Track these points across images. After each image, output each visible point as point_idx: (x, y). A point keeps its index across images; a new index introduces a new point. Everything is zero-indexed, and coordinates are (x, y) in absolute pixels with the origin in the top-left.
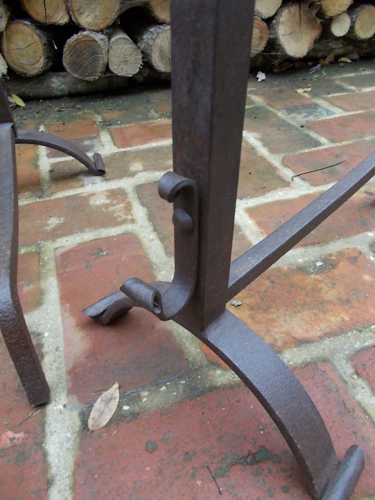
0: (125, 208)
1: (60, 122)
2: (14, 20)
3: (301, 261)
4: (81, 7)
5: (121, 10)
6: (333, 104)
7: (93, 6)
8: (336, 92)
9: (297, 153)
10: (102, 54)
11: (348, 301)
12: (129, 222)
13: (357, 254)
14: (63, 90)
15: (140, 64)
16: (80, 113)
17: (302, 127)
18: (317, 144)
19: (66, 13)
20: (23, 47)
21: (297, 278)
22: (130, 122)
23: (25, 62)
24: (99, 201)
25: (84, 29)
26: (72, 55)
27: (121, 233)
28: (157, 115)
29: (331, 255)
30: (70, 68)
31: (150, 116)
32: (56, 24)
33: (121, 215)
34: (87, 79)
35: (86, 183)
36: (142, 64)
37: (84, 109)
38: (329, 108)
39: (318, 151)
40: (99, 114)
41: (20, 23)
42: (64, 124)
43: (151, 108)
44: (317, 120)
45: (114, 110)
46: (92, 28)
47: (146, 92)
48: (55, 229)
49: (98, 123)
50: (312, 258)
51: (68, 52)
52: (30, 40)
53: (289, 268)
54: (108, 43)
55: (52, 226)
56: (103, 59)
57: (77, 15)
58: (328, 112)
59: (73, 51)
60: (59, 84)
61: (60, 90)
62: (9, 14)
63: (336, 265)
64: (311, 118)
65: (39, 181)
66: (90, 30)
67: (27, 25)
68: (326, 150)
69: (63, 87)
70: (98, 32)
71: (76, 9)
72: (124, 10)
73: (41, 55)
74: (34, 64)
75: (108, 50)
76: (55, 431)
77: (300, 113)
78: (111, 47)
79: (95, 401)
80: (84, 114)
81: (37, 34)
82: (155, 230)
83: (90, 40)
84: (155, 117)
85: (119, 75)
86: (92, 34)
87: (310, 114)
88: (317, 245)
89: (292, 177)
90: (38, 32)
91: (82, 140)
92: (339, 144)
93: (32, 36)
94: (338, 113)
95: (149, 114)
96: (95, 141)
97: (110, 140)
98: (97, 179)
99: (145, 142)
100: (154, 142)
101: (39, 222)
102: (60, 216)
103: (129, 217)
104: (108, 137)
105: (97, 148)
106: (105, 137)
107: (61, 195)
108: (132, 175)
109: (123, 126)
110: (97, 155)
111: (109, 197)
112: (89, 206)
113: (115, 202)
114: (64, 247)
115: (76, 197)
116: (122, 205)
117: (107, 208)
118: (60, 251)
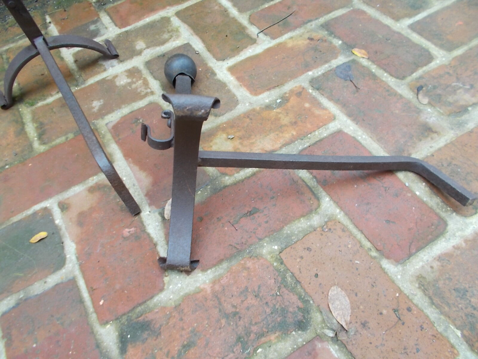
0: (144, 83)
1: (61, 9)
3: (267, 101)
9: (259, 10)
11: (295, 123)
12: (150, 94)
13: (301, 90)
21: (265, 114)
24: (123, 81)
27: (147, 104)
33: (143, 90)
35: (106, 67)
39: (275, 5)
42: (65, 11)
48: (100, 110)
49: (93, 4)
50: (274, 98)
53: (260, 108)
55: (97, 108)
63: (289, 100)
65: (70, 72)
68: (281, 3)
76: (149, 224)
79: (165, 206)
88: (277, 88)
89: (257, 34)
91: (87, 25)
96: (98, 24)
97: (110, 21)
98: (114, 62)
99: (139, 19)
100: (147, 17)
101: (86, 106)
102: (99, 99)
103: (149, 90)
104: (108, 18)
105: (102, 31)
106: (105, 19)
107: (92, 81)
108: (140, 53)
109: (116, 4)
110: (107, 42)
111: (128, 77)
112: (117, 86)
113: (134, 80)
114: (112, 122)
115: (104, 81)
116: (140, 82)
117: (130, 86)
118: (111, 125)
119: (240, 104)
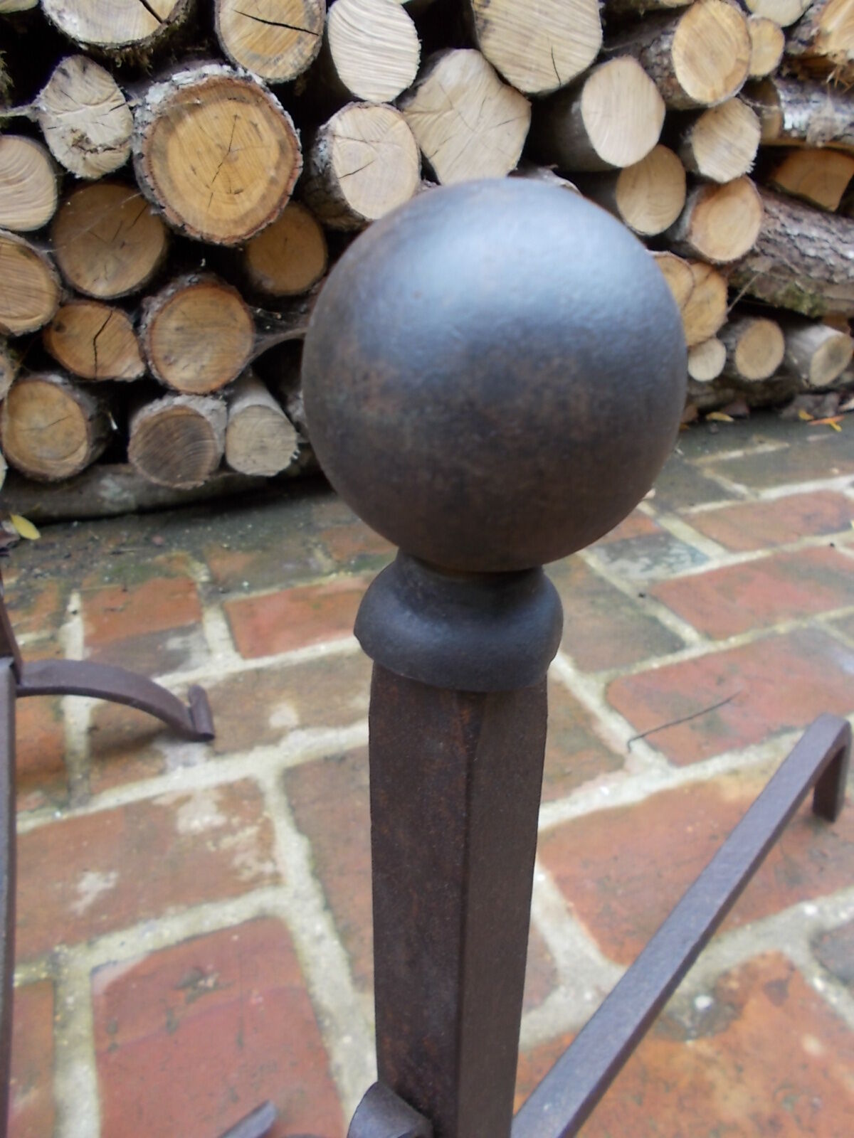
0: (260, 839)
1: (117, 586)
2: (28, 375)
4: (171, 352)
5: (254, 352)
6: (703, 533)
7: (197, 349)
8: (706, 499)
9: (635, 672)
10: (213, 439)
11: (775, 1124)
12: (267, 882)
13: (783, 973)
14: (126, 501)
15: (293, 451)
16: (161, 558)
17: (642, 596)
18: (676, 644)
19: (138, 358)
20: (43, 424)
22: (270, 584)
23: (45, 454)
24: (199, 819)
25: (177, 393)
26: (148, 442)
27: (250, 918)
28: (327, 564)
29: (726, 975)
30: (144, 466)
31: (314, 566)
32: (117, 380)
33: (250, 862)
34: (178, 485)
35: (170, 762)
36: (298, 451)
37: (171, 545)
38: (694, 544)
39: (680, 666)
40: (202, 559)
41: (41, 380)
42: (125, 590)
43: (316, 545)
44: (673, 576)
45: (234, 548)
46: (193, 390)
47: (304, 501)
48: (96, 909)
49: (199, 587)
51: (140, 436)
52: (59, 411)
54: (225, 414)
55: (88, 900)
56: (215, 448)
57: (163, 367)
58: (696, 557)
59: (151, 435)
60: (118, 490)
61: (120, 503)
62: (18, 366)
63: (742, 1005)
64: (660, 572)
65: (63, 757)
66: (189, 394)
67: (55, 385)
68: (695, 662)
69: (125, 495)
70: (205, 395)
71: (160, 355)
72: (260, 352)
73: (81, 440)
74: (65, 457)
75: (226, 430)
77: (634, 558)
78: (232, 423)
80: (170, 560)
81: (75, 400)
82: (328, 906)
83: (188, 415)
84: (326, 570)
85: (249, 473)
86: (192, 402)
87: (656, 561)
89: (629, 743)
90: (78, 396)
91: (163, 635)
92: (722, 645)
93: (65, 404)
94: (716, 558)
95: (311, 560)
96: (192, 637)
97: (226, 635)
98: (196, 751)
99: (303, 641)
100: (323, 641)
101: (59, 886)
102: (109, 868)
103: (268, 868)
104: (222, 625)
105: (196, 658)
106: (215, 627)
107: (112, 799)
108: (275, 738)
109: (254, 594)
110: (197, 692)
111: (222, 806)
112: (176, 834)
113: (236, 821)
114: (115, 963)
115: (145, 807)
116: (251, 831)
117: (216, 842)
118: (107, 977)
119: (562, 989)
